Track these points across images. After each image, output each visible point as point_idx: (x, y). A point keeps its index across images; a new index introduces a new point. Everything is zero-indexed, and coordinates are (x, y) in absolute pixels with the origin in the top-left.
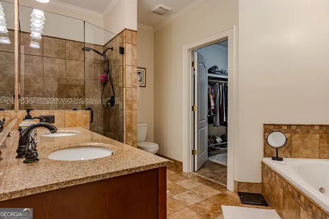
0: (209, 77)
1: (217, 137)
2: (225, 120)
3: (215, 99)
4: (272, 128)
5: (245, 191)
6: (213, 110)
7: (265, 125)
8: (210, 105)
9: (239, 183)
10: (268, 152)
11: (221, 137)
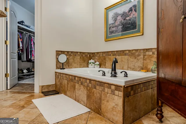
0: (18, 26)
1: (23, 70)
2: (30, 58)
3: (22, 42)
4: (60, 53)
5: (46, 90)
6: (21, 49)
7: (57, 51)
8: (19, 46)
9: (42, 86)
10: (58, 66)
11: (27, 70)
